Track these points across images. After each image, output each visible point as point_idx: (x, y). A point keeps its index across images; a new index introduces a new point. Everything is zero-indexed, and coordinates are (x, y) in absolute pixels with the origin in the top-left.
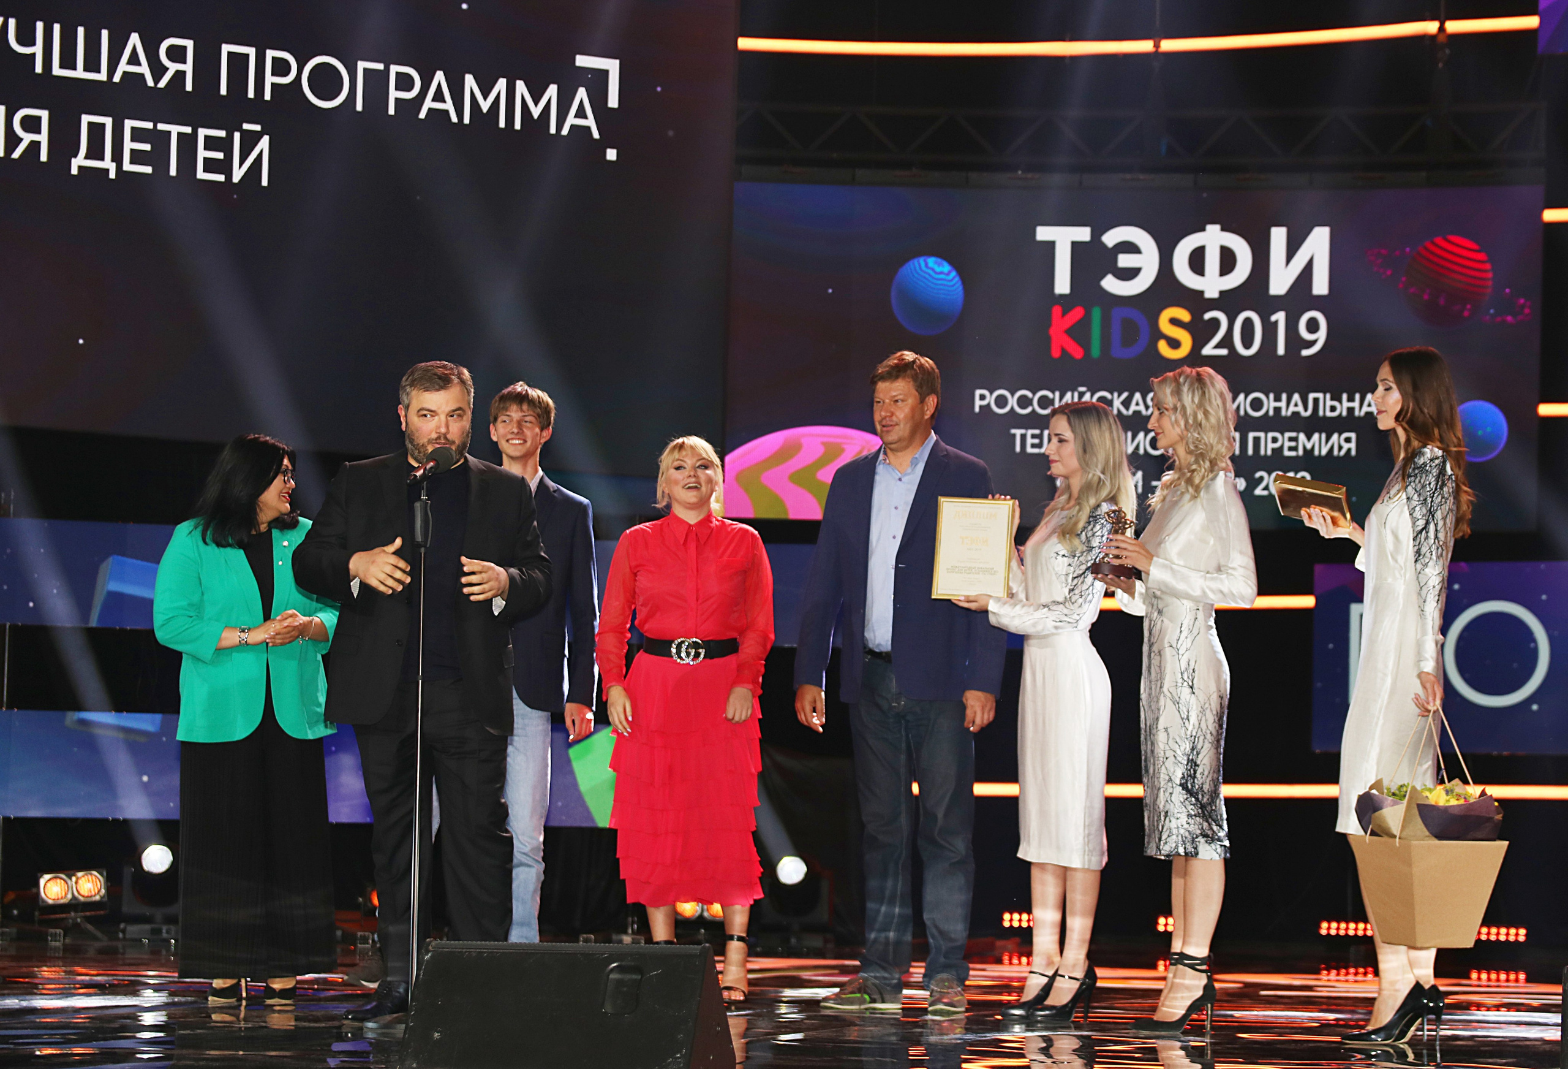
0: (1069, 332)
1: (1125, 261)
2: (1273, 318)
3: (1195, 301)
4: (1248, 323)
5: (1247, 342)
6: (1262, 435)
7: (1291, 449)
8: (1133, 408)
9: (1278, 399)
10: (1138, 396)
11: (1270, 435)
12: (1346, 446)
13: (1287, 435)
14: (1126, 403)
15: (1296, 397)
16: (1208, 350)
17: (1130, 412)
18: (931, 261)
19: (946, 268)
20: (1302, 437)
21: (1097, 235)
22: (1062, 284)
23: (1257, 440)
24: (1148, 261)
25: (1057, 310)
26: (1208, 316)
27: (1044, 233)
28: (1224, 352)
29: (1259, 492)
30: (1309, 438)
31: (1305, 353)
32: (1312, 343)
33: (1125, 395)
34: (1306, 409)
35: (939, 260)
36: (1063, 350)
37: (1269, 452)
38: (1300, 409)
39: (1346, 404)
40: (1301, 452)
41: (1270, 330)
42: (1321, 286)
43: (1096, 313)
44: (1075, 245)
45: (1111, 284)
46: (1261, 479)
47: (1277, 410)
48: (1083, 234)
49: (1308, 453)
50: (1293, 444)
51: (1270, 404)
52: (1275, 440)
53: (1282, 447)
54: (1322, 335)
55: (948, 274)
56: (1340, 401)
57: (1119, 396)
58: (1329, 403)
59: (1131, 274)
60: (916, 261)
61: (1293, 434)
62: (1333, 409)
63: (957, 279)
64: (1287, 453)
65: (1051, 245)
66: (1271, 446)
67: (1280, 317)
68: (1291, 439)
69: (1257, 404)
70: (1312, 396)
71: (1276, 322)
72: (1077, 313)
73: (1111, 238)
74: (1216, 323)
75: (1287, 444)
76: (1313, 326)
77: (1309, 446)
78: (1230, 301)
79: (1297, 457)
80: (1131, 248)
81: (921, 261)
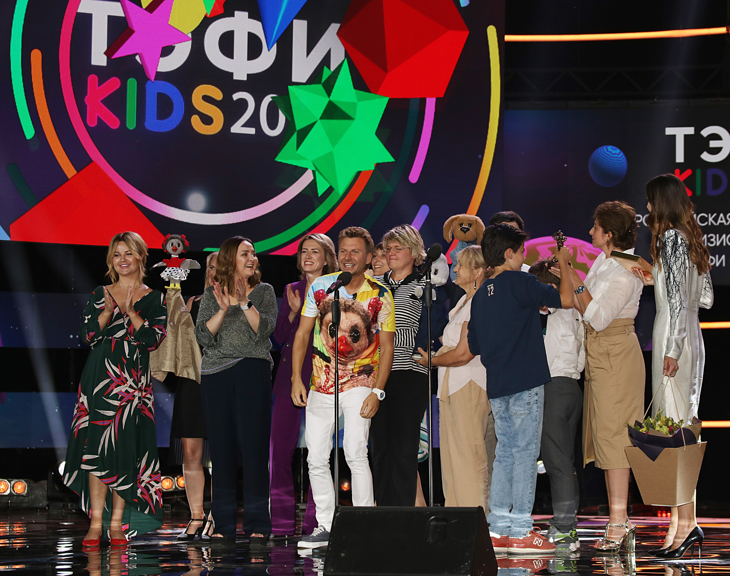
1: (713, 144)
8: (719, 221)
10: (722, 215)
14: (716, 219)
17: (718, 224)
18: (610, 148)
19: (618, 151)
21: (698, 131)
22: (680, 158)
24: (726, 144)
25: (677, 171)
27: (669, 131)
33: (715, 215)
35: (614, 147)
43: (698, 172)
44: (686, 137)
45: (706, 156)
48: (690, 131)
55: (619, 154)
57: (711, 216)
59: (716, 151)
60: (602, 148)
63: (624, 156)
65: (673, 137)
72: (688, 172)
73: (705, 132)
80: (716, 137)
81: (604, 148)
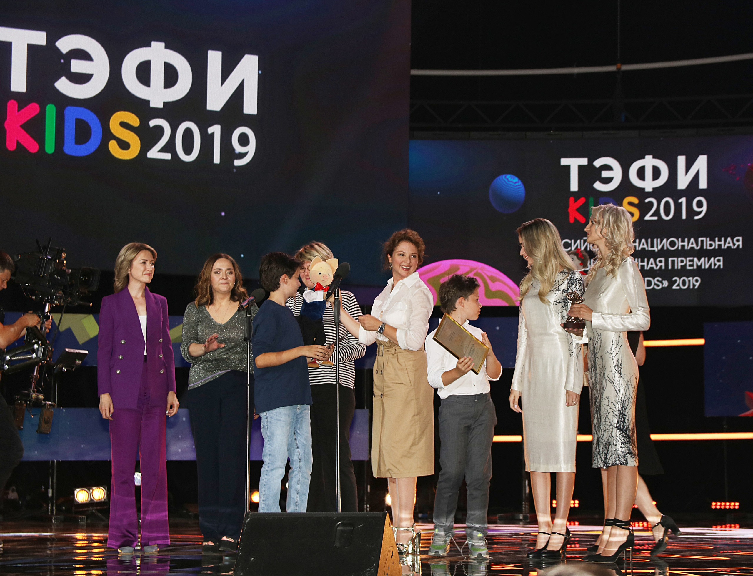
0: (578, 210)
1: (605, 174)
2: (680, 201)
3: (640, 193)
4: (667, 204)
5: (667, 213)
6: (675, 259)
7: (690, 266)
9: (683, 241)
11: (680, 259)
12: (718, 264)
13: (688, 259)
15: (692, 240)
16: (648, 218)
18: (508, 176)
19: (516, 180)
20: (696, 260)
21: (591, 162)
22: (574, 186)
23: (673, 262)
24: (617, 174)
25: (572, 199)
26: (647, 200)
27: (564, 162)
28: (655, 218)
29: (674, 287)
30: (699, 260)
31: (696, 218)
32: (700, 213)
34: (697, 246)
35: (512, 176)
36: (575, 219)
37: (679, 268)
38: (694, 245)
39: (717, 243)
40: (695, 267)
41: (678, 207)
42: (703, 184)
43: (591, 200)
44: (580, 167)
45: (598, 186)
46: (676, 281)
47: (683, 246)
48: (584, 161)
49: (699, 267)
50: (691, 263)
51: (679, 244)
52: (682, 261)
53: (686, 265)
54: (704, 208)
55: (516, 183)
56: (714, 241)
58: (709, 242)
59: (608, 181)
60: (501, 177)
61: (691, 258)
62: (711, 245)
63: (522, 186)
64: (688, 268)
65: (568, 167)
66: (680, 264)
67: (683, 200)
68: (690, 261)
69: (673, 244)
70: (700, 239)
71: (681, 203)
72: (582, 201)
73: (598, 163)
74: (651, 204)
75: (688, 263)
76: (700, 204)
77: (699, 264)
78: (658, 193)
79: (693, 270)
80: (608, 168)
81: (504, 176)
